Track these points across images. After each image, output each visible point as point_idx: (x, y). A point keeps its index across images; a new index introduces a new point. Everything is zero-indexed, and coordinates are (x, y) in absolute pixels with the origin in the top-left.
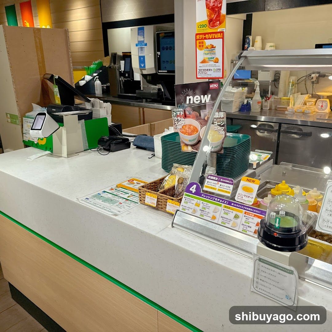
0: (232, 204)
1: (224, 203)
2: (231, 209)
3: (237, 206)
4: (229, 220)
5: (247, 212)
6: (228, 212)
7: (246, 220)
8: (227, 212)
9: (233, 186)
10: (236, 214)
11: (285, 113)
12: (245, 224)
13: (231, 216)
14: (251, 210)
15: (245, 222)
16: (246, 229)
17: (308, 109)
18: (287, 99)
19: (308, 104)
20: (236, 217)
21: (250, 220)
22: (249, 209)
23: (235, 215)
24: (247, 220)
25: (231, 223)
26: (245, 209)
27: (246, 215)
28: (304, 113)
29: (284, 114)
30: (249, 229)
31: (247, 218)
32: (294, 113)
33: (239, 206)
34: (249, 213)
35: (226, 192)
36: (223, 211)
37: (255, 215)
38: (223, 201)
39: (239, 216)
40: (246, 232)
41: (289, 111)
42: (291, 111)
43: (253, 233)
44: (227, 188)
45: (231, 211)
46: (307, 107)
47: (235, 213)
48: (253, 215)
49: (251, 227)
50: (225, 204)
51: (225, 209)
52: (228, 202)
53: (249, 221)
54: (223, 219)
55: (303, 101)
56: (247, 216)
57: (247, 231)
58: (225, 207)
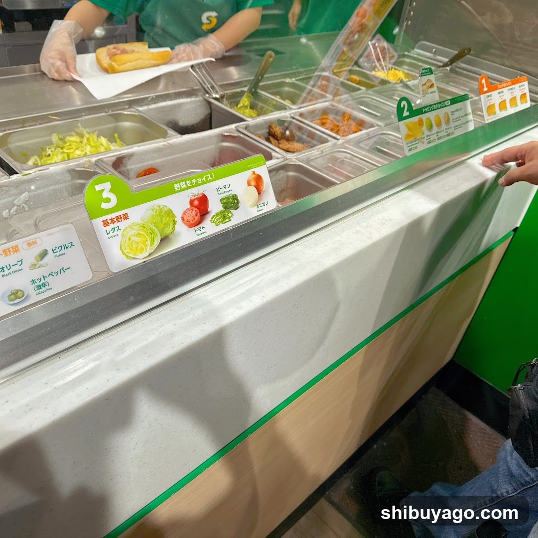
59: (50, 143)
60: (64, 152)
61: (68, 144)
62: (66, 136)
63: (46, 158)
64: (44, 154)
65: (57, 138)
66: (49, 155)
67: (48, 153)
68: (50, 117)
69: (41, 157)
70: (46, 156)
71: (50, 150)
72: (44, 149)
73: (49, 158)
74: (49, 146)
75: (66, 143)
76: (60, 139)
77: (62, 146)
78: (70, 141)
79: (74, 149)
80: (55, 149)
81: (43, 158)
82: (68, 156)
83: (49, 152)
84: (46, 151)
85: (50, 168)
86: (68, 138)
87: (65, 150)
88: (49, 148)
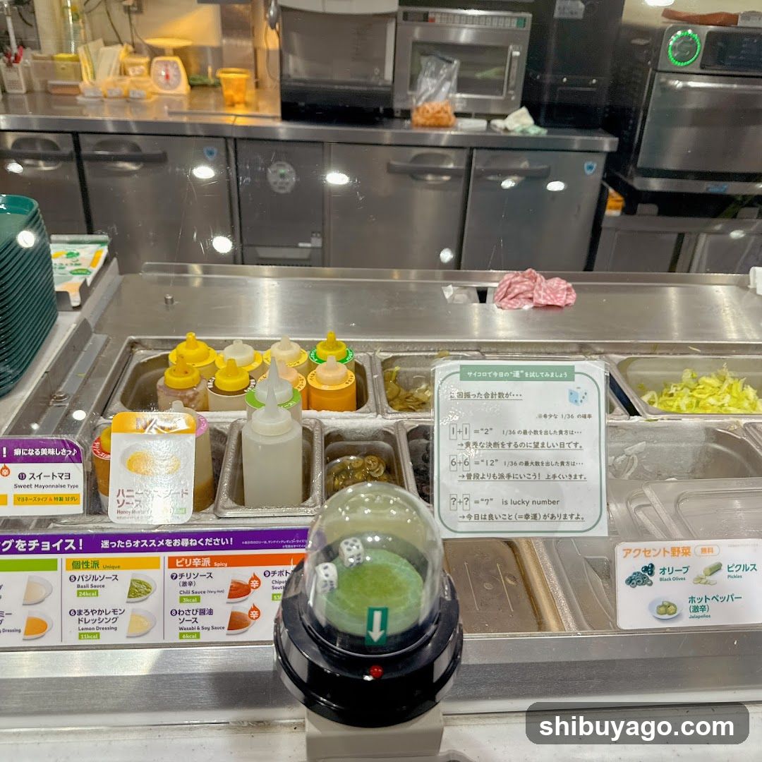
0: (105, 544)
1: (62, 551)
2: (106, 567)
3: (129, 544)
4: (112, 616)
5: (180, 558)
6: (95, 583)
7: (185, 589)
8: (90, 582)
9: (80, 465)
10: (133, 580)
11: (76, 100)
12: (184, 607)
13: (114, 593)
14: (193, 543)
15: (181, 600)
16: (195, 625)
17: (138, 88)
18: (71, 59)
19: (131, 73)
20: (138, 591)
21: (201, 584)
22: (185, 542)
23: (132, 586)
24: (188, 588)
25: (123, 622)
26: (164, 549)
27: (178, 571)
28: (128, 100)
29: (75, 103)
30: (204, 620)
31: (184, 579)
32: (102, 99)
33: (137, 543)
34: (188, 558)
35: (59, 499)
36: (71, 588)
37: (214, 560)
38: (58, 545)
39: (152, 586)
40: (198, 637)
41: (86, 95)
42: (92, 94)
43: (226, 630)
44: (57, 481)
45: (109, 573)
46: (132, 82)
47: (126, 576)
48: (207, 561)
49: (211, 612)
50: (70, 551)
51: (77, 573)
52: (81, 541)
53: (196, 589)
54: (83, 616)
55: (115, 65)
56: (182, 575)
57: (201, 631)
58: (76, 565)
59: (678, 380)
60: (693, 396)
61: (701, 387)
62: (702, 376)
63: (667, 398)
64: (665, 391)
65: (690, 376)
66: (672, 395)
67: (670, 392)
68: (691, 348)
69: (660, 395)
70: (666, 394)
71: (675, 388)
72: (667, 386)
73: (671, 398)
74: (675, 382)
75: (699, 385)
76: (693, 378)
77: (692, 387)
78: (704, 383)
79: (707, 395)
80: (682, 389)
81: (662, 396)
82: (698, 403)
83: (673, 390)
84: (670, 388)
85: (683, 419)
86: (704, 379)
87: (695, 393)
88: (674, 386)
